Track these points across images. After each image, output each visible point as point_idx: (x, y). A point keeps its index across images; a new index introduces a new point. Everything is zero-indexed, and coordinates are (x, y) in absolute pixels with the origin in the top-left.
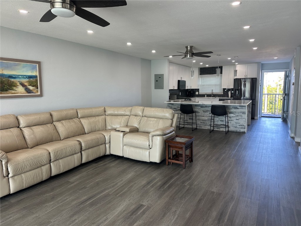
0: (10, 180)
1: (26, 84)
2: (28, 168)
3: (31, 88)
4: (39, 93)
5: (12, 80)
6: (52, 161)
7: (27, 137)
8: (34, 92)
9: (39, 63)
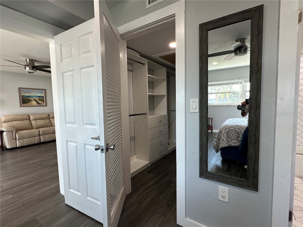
0: (17, 141)
1: (37, 100)
2: (27, 136)
3: (40, 102)
4: (45, 105)
5: (29, 98)
6: (41, 135)
7: (33, 124)
8: (42, 104)
9: (45, 90)
